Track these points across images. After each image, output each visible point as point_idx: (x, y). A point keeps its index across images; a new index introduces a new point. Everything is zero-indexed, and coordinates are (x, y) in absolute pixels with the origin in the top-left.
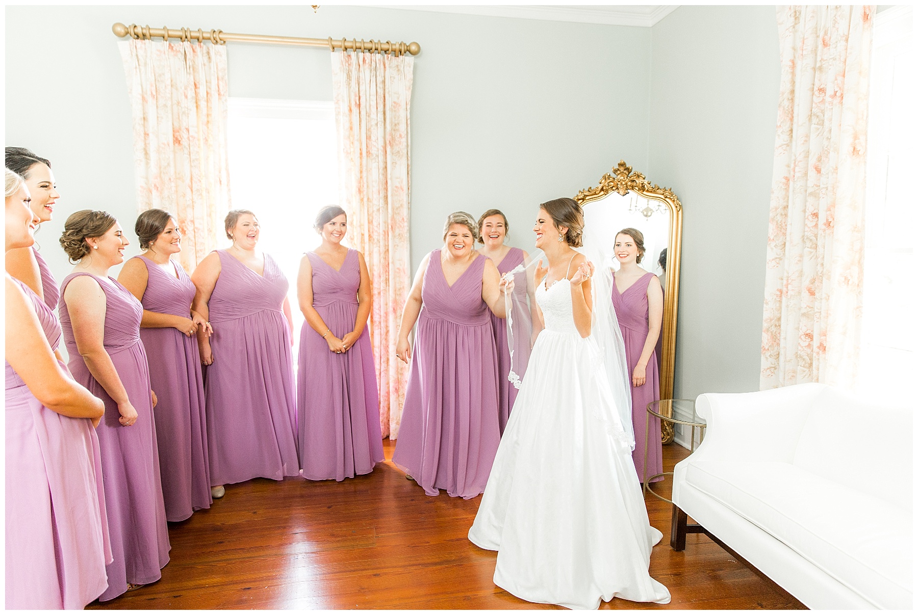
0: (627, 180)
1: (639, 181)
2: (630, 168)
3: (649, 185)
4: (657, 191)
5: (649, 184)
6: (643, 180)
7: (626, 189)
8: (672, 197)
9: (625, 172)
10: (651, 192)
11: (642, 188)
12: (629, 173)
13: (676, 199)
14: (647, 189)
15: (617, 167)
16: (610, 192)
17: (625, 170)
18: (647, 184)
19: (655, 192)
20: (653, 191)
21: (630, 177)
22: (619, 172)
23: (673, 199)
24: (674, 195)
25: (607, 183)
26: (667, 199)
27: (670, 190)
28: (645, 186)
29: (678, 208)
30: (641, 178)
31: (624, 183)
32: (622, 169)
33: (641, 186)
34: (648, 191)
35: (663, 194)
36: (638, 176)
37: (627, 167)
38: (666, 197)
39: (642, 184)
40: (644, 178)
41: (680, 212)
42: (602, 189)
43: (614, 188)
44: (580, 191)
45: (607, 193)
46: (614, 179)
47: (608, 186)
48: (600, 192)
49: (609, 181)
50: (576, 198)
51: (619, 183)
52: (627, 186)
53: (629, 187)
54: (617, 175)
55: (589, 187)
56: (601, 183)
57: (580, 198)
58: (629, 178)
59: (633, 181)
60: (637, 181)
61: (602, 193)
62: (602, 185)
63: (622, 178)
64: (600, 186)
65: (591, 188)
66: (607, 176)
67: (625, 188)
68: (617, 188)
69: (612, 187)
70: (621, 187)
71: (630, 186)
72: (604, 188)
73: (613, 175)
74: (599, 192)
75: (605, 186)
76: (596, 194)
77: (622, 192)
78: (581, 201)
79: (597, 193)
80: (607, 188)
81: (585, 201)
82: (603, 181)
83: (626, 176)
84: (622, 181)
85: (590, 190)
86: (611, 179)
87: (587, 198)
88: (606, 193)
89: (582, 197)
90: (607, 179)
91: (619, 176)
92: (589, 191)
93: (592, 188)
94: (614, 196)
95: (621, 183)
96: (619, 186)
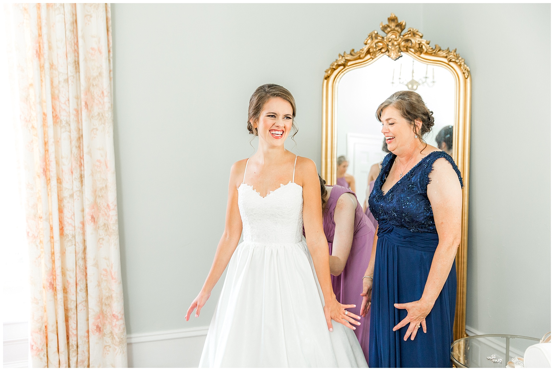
0: (400, 39)
1: (415, 41)
2: (404, 24)
3: (428, 46)
4: (439, 53)
5: (428, 44)
6: (420, 39)
7: (399, 52)
8: (457, 61)
9: (397, 29)
10: (431, 54)
11: (420, 50)
12: (402, 30)
13: (463, 63)
14: (425, 50)
15: (386, 22)
16: (379, 55)
17: (396, 26)
18: (426, 44)
19: (435, 55)
20: (435, 51)
21: (403, 36)
22: (389, 29)
23: (459, 64)
24: (460, 58)
25: (374, 44)
26: (451, 64)
27: (455, 51)
28: (424, 47)
29: (466, 74)
30: (417, 36)
31: (396, 43)
32: (392, 25)
33: (418, 46)
34: (426, 53)
35: (446, 57)
36: (414, 34)
37: (399, 22)
38: (450, 61)
39: (419, 44)
40: (421, 37)
41: (468, 80)
42: (368, 52)
43: (383, 50)
44: (340, 55)
45: (375, 57)
46: (383, 38)
47: (376, 48)
48: (366, 55)
49: (376, 41)
50: (336, 64)
51: (390, 44)
52: (400, 48)
53: (402, 49)
54: (387, 34)
55: (351, 49)
56: (366, 44)
57: (340, 63)
58: (401, 37)
59: (407, 40)
60: (413, 41)
61: (369, 56)
62: (368, 46)
63: (394, 37)
64: (366, 48)
65: (353, 50)
66: (374, 35)
67: (397, 50)
68: (388, 50)
69: (381, 49)
70: (393, 49)
71: (404, 46)
72: (371, 50)
73: (381, 34)
74: (364, 55)
75: (372, 47)
76: (360, 58)
77: (393, 54)
78: (342, 67)
79: (361, 56)
80: (375, 50)
81: (347, 67)
82: (369, 41)
83: (398, 34)
84: (393, 41)
85: (353, 53)
86: (379, 38)
87: (349, 63)
88: (373, 57)
89: (342, 62)
90: (374, 39)
91: (389, 35)
92: (351, 54)
93: (355, 51)
94: (383, 60)
95: (393, 44)
96: (390, 47)
